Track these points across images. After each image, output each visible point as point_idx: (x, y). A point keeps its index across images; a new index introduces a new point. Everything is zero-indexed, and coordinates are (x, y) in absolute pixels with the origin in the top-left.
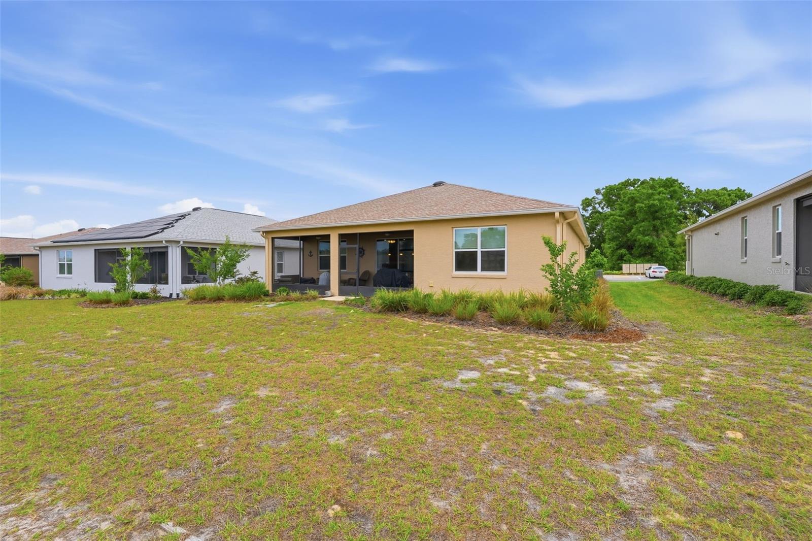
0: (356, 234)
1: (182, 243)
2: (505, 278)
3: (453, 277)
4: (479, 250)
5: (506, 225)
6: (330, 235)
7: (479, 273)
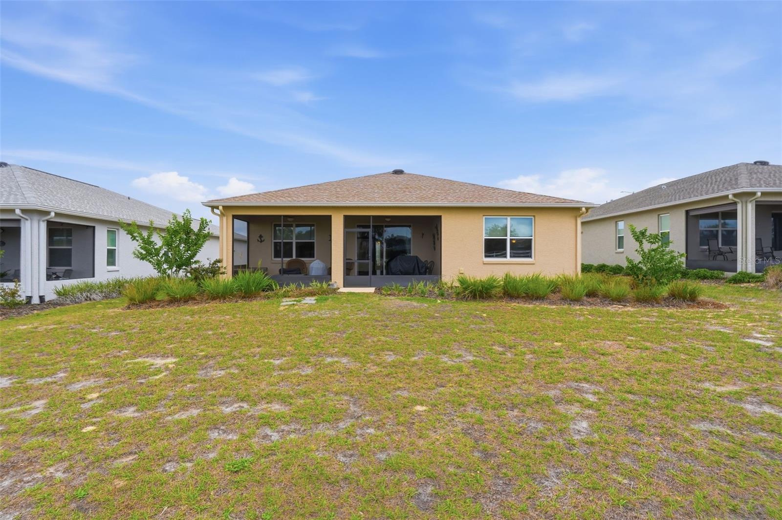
0: (369, 216)
1: (53, 214)
2: (534, 264)
3: (485, 264)
4: (508, 238)
5: (534, 216)
6: (331, 216)
7: (508, 259)
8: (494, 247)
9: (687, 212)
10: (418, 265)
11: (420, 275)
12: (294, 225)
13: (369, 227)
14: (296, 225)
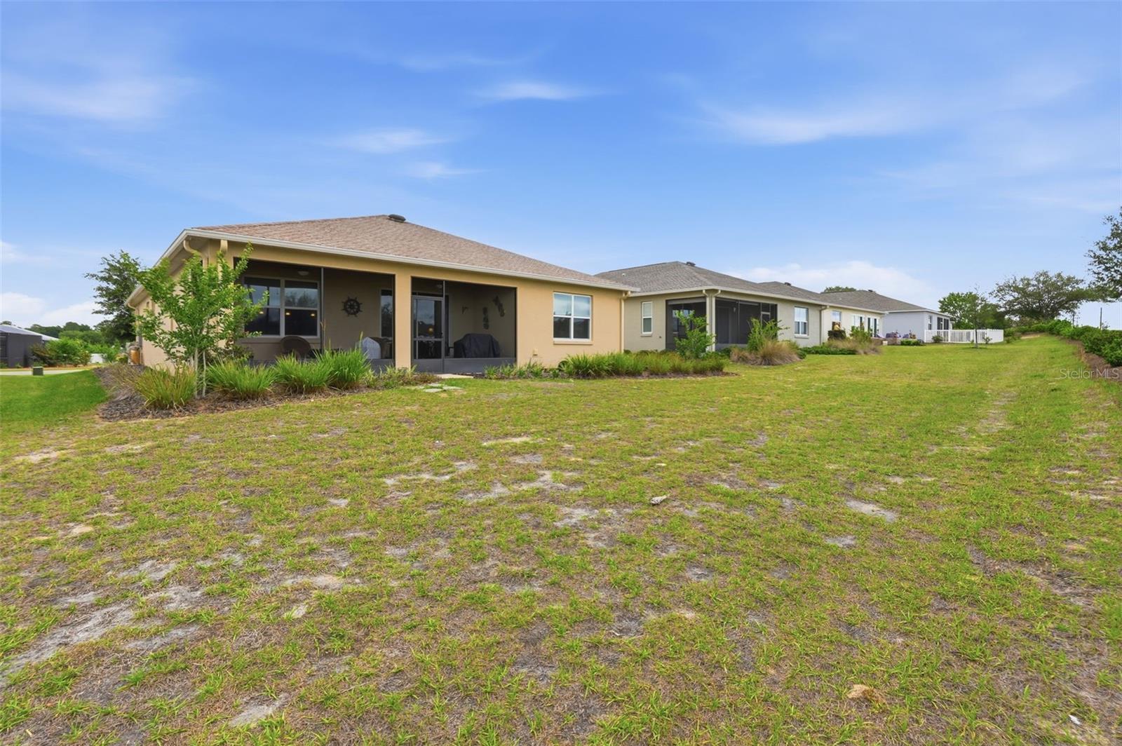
2: (591, 344)
3: (555, 344)
4: (572, 317)
5: (592, 296)
6: (393, 277)
7: (572, 340)
8: (561, 327)
9: (667, 301)
10: (493, 345)
11: (494, 357)
12: (283, 282)
13: (442, 296)
14: (286, 282)
